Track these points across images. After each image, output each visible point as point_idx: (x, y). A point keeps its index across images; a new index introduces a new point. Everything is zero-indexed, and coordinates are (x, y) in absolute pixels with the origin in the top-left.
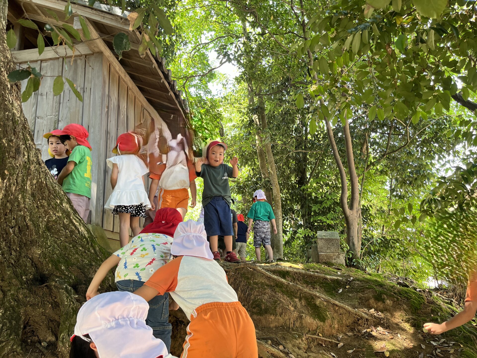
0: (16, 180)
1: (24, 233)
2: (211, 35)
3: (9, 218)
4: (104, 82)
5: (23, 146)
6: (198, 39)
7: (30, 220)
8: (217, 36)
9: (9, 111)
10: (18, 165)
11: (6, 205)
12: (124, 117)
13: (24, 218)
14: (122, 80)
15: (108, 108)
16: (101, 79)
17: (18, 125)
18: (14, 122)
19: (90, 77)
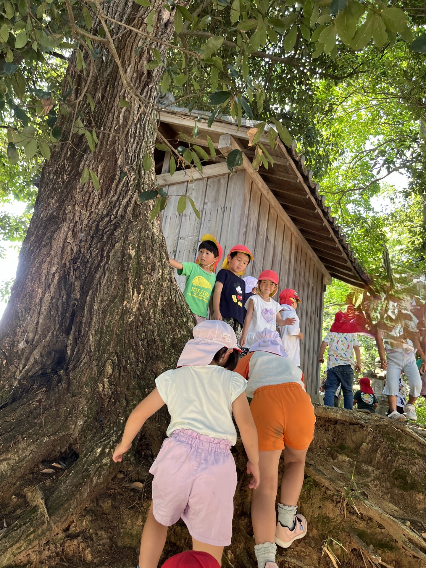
0: (150, 295)
1: (152, 347)
2: (378, 140)
3: (140, 331)
4: (245, 200)
5: (159, 264)
6: (361, 146)
7: (158, 335)
8: (385, 139)
9: (149, 230)
10: (152, 281)
11: (138, 317)
12: (263, 237)
13: (153, 332)
14: (264, 198)
15: (246, 227)
16: (241, 197)
17: (156, 243)
18: (153, 240)
19: (231, 195)
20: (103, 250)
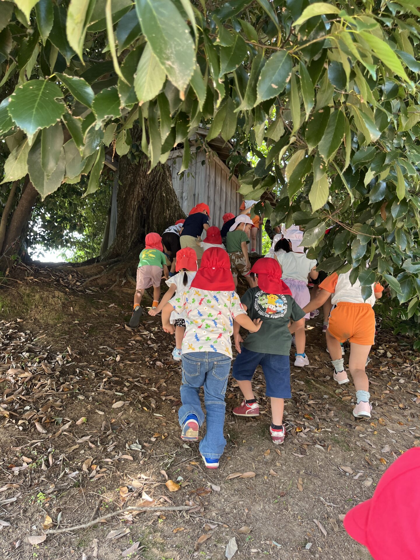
12: (219, 187)
14: (217, 164)
19: (199, 165)
20: (153, 195)
